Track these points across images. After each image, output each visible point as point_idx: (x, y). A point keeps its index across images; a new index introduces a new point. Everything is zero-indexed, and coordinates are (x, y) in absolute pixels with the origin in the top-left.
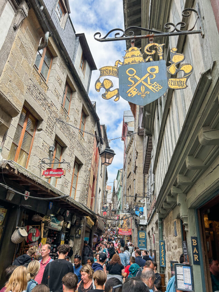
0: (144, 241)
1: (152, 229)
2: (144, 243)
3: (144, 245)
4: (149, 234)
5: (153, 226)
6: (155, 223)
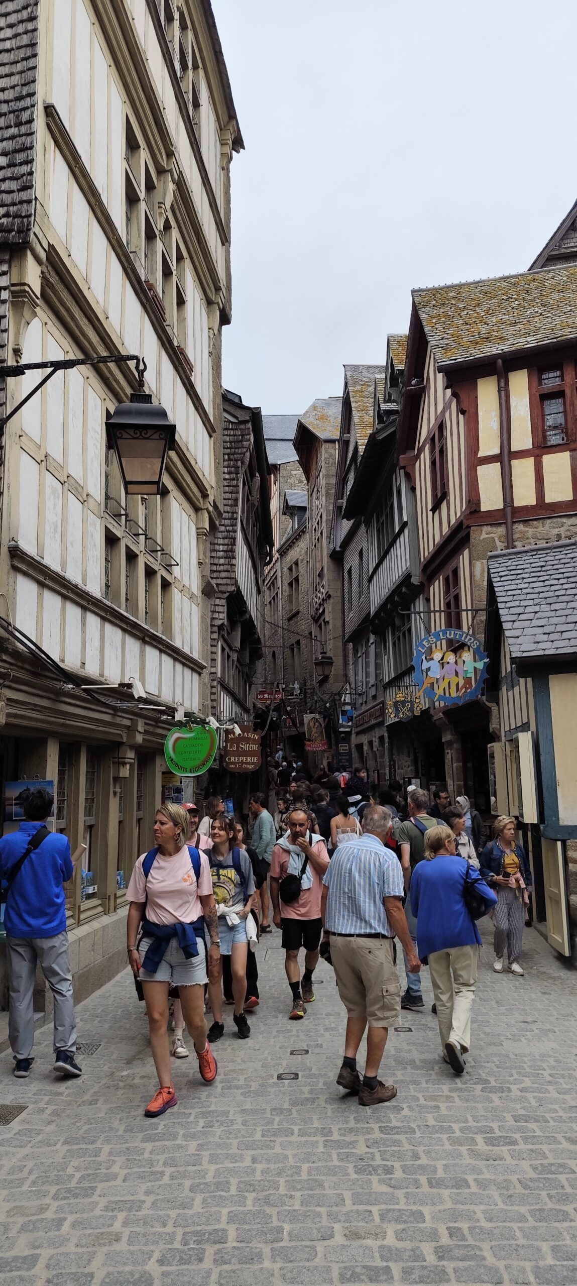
0: (347, 757)
1: (371, 743)
2: (347, 760)
3: (347, 764)
4: (360, 747)
5: (374, 739)
6: (377, 737)
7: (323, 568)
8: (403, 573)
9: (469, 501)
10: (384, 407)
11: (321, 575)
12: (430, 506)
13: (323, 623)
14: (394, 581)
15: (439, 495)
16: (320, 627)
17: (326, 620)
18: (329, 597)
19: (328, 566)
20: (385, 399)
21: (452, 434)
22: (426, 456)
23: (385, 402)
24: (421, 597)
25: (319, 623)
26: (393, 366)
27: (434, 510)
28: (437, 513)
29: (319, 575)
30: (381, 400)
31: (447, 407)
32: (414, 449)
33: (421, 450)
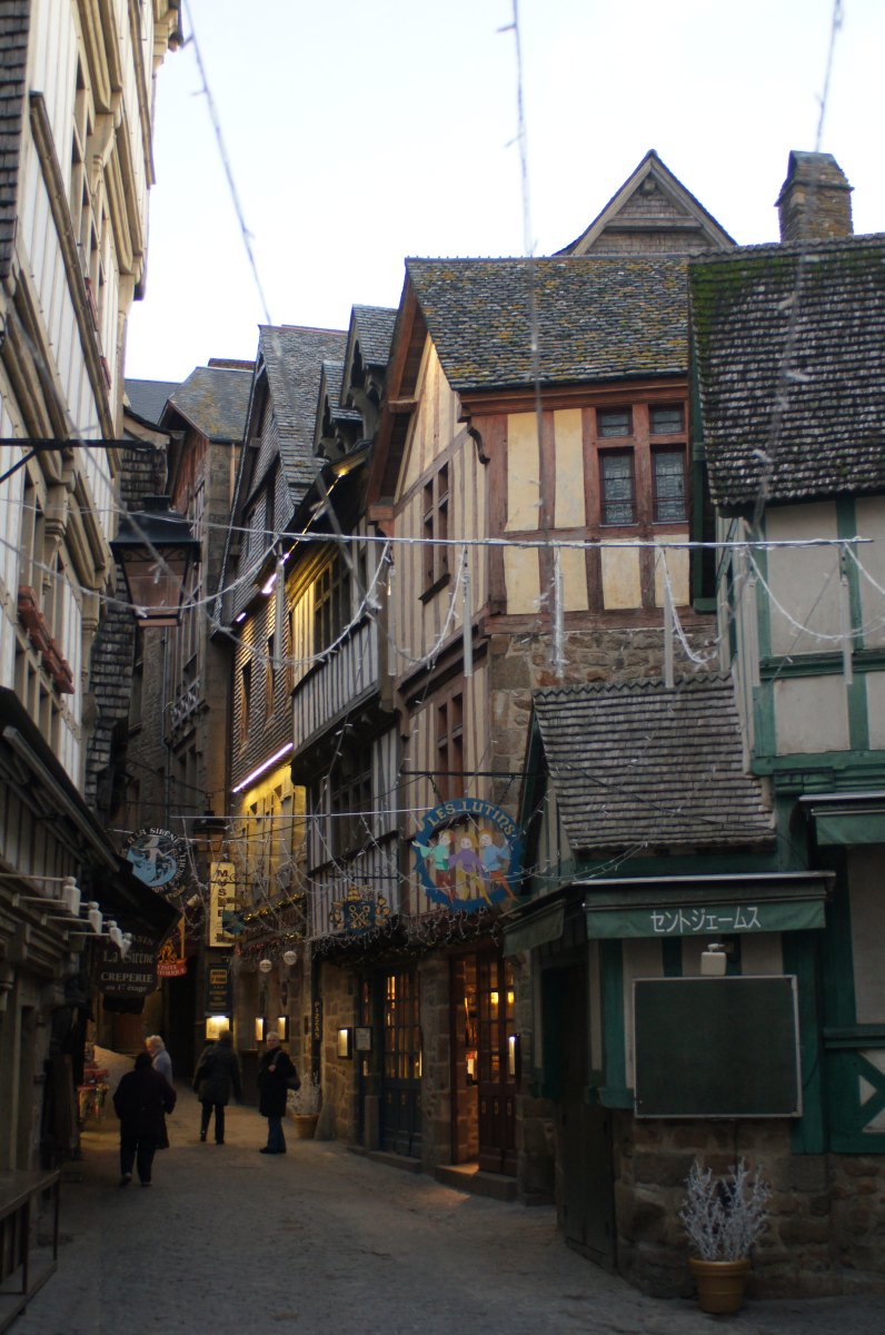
7: (194, 660)
8: (363, 690)
9: (490, 596)
10: (336, 414)
11: (190, 670)
12: (419, 592)
13: (188, 755)
14: (346, 700)
15: (436, 577)
16: (183, 761)
17: (198, 749)
18: (206, 709)
19: (207, 654)
20: (341, 400)
21: (462, 490)
22: (414, 511)
23: (341, 406)
24: (394, 732)
25: (180, 753)
26: (358, 356)
27: (426, 599)
28: (431, 605)
29: (186, 670)
30: (333, 403)
31: (454, 443)
32: (393, 495)
33: (404, 499)
